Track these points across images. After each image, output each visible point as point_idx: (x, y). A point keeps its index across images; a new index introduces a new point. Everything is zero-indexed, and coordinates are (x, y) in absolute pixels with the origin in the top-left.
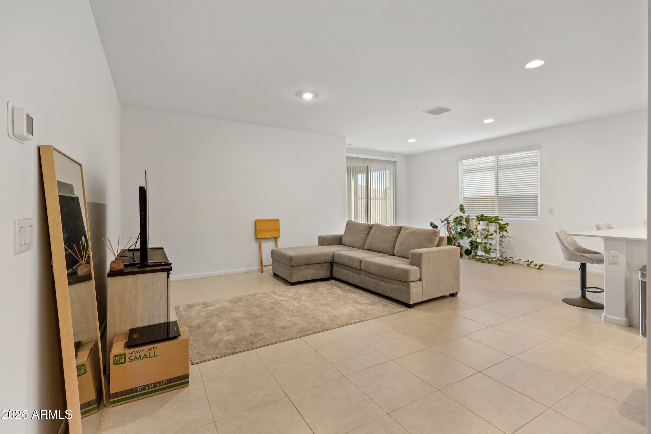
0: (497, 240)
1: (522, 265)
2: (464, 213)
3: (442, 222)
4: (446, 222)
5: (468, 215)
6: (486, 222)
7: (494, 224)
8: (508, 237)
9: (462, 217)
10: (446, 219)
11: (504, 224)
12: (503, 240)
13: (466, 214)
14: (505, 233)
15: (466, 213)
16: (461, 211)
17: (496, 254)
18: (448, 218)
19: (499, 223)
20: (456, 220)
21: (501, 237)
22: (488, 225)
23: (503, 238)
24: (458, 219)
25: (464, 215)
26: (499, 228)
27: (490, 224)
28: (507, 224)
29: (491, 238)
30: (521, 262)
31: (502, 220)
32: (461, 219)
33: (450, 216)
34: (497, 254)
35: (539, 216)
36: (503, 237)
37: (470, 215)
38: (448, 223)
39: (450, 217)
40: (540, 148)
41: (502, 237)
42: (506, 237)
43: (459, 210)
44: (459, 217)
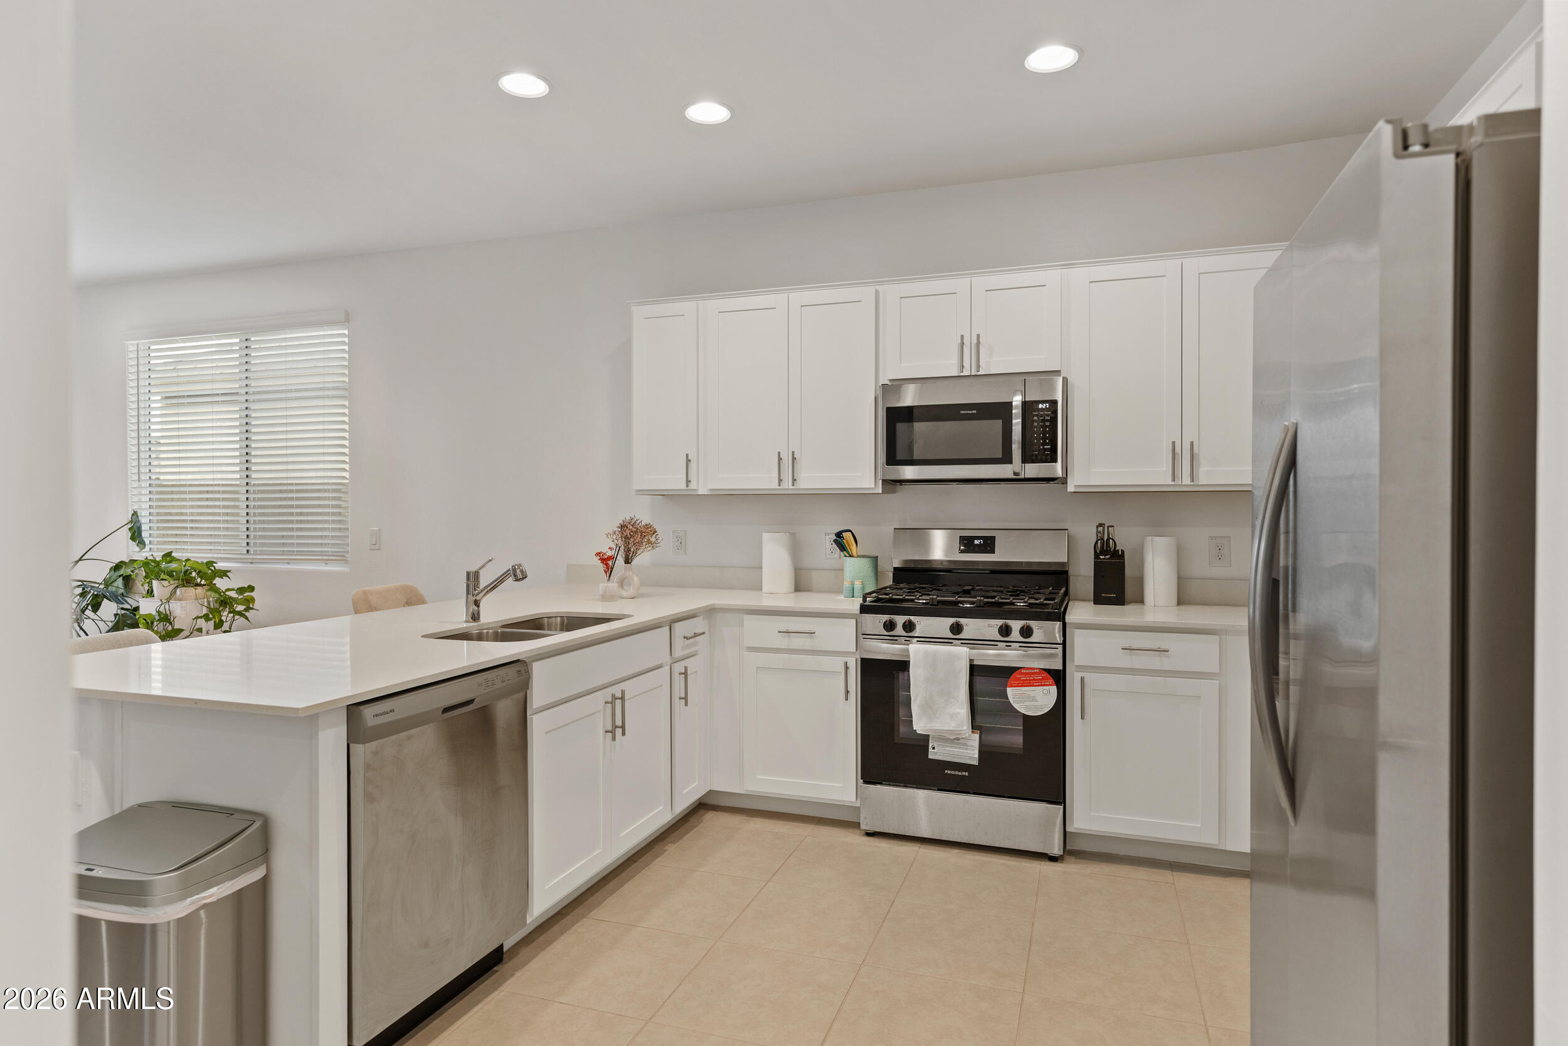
2: (142, 546)
7: (194, 592)
9: (137, 561)
15: (147, 546)
20: (116, 574)
22: (171, 596)
24: (122, 572)
25: (141, 552)
26: (212, 605)
27: (179, 592)
28: (251, 589)
32: (129, 571)
35: (349, 557)
40: (348, 321)
43: (128, 536)
44: (127, 561)
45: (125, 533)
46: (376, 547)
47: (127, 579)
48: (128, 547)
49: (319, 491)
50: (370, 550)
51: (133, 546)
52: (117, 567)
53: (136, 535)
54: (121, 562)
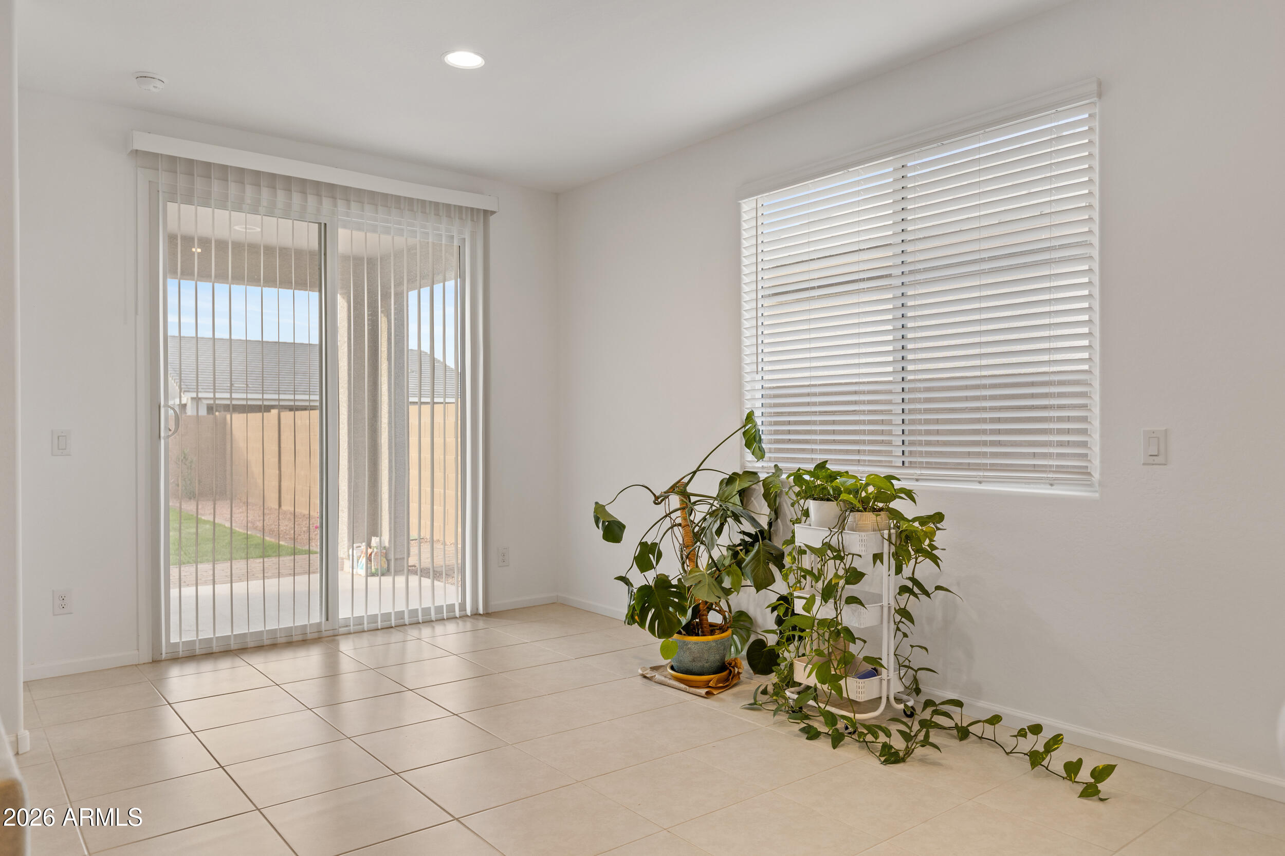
0: (882, 607)
1: (1007, 754)
2: (760, 454)
3: (658, 500)
4: (675, 501)
5: (776, 466)
6: (832, 508)
7: (869, 518)
8: (938, 588)
9: (755, 474)
10: (679, 488)
11: (923, 520)
12: (912, 604)
13: (770, 460)
14: (924, 570)
15: (767, 455)
16: (748, 445)
17: (881, 680)
18: (686, 480)
19: (896, 515)
20: (730, 488)
21: (904, 589)
22: (841, 524)
23: (916, 595)
24: (737, 486)
25: (760, 464)
26: (893, 540)
27: (852, 518)
28: (938, 517)
29: (852, 600)
30: (1004, 734)
31: (910, 494)
32: (746, 485)
33: (698, 470)
34: (885, 683)
35: (1096, 475)
36: (916, 590)
37: (780, 465)
38: (687, 507)
39: (694, 473)
40: (1100, 95)
41: (910, 591)
42: (930, 588)
43: (741, 441)
44: (741, 473)
45: (739, 439)
46: (1157, 460)
47: (743, 493)
48: (742, 456)
49: (1032, 384)
50: (1144, 464)
51: (749, 456)
52: (731, 479)
53: (752, 440)
54: (734, 474)
